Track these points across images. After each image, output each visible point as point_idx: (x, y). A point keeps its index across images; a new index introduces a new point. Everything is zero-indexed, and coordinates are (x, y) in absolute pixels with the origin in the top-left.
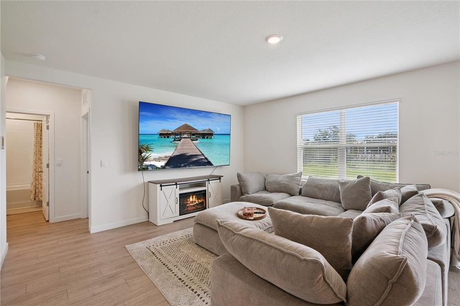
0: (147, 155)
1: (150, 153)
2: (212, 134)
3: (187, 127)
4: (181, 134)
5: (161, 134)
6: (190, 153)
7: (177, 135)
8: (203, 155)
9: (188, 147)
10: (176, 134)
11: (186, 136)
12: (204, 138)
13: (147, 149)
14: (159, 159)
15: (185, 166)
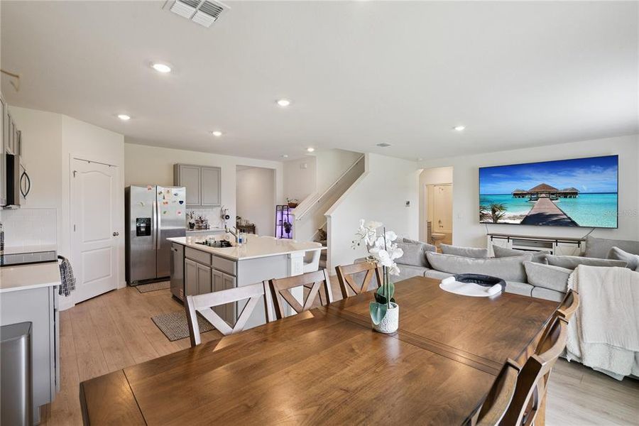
0: (501, 213)
1: (504, 212)
2: (576, 194)
3: (544, 186)
4: (537, 193)
5: (515, 194)
6: (549, 212)
7: (534, 195)
8: (565, 214)
9: (546, 206)
10: (532, 194)
11: (544, 195)
12: (565, 197)
13: (501, 208)
14: (514, 218)
15: (543, 225)
